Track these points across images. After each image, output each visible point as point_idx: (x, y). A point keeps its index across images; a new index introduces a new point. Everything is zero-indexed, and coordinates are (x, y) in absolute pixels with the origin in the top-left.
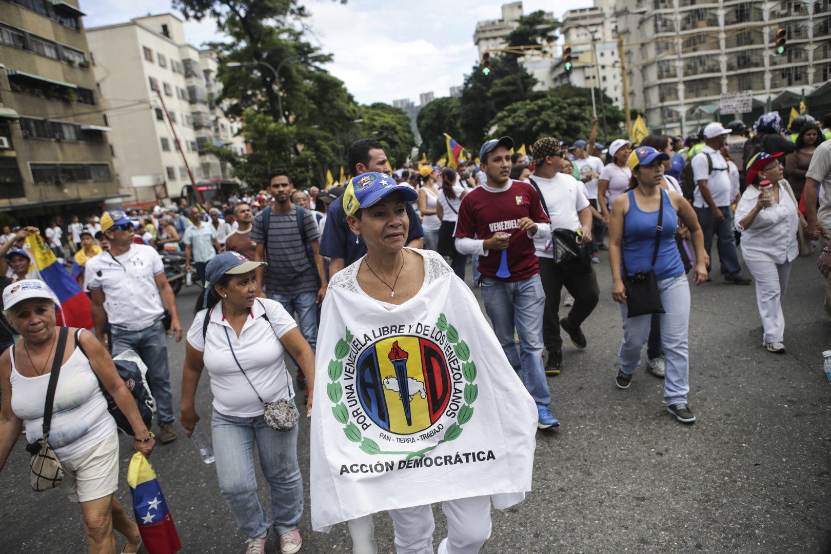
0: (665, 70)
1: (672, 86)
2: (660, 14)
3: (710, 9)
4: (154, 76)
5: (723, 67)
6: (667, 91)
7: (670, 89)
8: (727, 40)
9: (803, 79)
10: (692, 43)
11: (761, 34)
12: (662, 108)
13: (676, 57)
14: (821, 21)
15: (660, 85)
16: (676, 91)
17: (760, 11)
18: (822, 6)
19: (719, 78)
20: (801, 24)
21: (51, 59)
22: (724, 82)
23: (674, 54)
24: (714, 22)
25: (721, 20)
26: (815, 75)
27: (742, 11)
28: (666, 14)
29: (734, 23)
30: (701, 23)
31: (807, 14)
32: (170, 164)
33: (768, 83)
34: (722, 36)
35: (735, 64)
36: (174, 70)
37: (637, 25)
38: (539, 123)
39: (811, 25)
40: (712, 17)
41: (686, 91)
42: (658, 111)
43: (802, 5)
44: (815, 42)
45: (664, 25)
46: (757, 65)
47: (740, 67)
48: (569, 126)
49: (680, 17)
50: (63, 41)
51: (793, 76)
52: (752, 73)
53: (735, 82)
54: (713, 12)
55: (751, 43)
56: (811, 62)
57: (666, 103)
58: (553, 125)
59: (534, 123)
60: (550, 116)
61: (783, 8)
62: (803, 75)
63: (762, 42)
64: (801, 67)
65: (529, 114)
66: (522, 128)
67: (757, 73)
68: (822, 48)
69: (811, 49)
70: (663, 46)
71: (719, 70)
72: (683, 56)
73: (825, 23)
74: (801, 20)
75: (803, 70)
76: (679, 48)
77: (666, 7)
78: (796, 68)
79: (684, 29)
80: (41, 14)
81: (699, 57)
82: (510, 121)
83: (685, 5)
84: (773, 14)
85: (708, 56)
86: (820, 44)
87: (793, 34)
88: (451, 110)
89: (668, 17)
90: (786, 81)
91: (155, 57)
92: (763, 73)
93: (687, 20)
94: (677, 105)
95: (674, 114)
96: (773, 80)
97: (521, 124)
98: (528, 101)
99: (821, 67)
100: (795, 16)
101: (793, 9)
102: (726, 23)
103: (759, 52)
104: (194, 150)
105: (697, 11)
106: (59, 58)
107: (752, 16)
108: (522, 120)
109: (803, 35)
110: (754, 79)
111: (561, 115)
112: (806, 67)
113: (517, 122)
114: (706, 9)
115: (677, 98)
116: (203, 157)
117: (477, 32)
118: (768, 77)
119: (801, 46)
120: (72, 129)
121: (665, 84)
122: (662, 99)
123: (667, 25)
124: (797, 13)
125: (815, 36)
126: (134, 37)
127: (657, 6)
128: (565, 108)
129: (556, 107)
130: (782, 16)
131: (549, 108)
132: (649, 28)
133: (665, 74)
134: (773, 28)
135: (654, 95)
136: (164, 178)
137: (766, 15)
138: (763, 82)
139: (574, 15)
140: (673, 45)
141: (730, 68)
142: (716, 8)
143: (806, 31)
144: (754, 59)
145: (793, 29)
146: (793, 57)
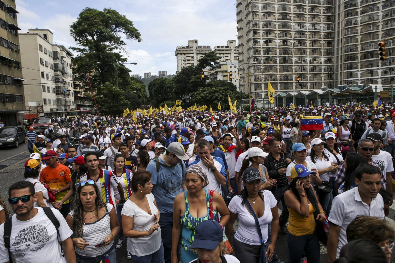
0: (257, 78)
1: (260, 84)
2: (256, 56)
3: (274, 57)
4: (42, 58)
5: (279, 79)
6: (258, 86)
7: (259, 85)
8: (280, 69)
9: (306, 87)
10: (268, 69)
11: (292, 69)
12: (255, 92)
13: (261, 73)
14: (312, 67)
15: (255, 83)
16: (261, 87)
17: (292, 60)
18: (312, 61)
19: (277, 83)
20: (305, 67)
21: (6, 47)
22: (279, 85)
23: (261, 72)
24: (275, 62)
25: (278, 62)
26: (310, 86)
27: (285, 59)
28: (258, 57)
29: (282, 63)
30: (271, 62)
31: (307, 63)
32: (45, 98)
33: (294, 87)
34: (278, 67)
35: (283, 79)
36: (49, 56)
37: (247, 59)
38: (214, 97)
39: (308, 67)
40: (275, 60)
41: (264, 87)
42: (254, 94)
43: (306, 60)
44: (310, 74)
45: (257, 61)
46: (290, 80)
47: (284, 80)
48: (225, 99)
49: (263, 58)
50: (10, 40)
51: (303, 86)
52: (289, 82)
53: (283, 85)
54: (275, 58)
55: (288, 71)
56: (309, 81)
57: (257, 91)
58: (219, 98)
59: (212, 96)
60: (218, 95)
61: (299, 60)
62: (306, 86)
63: (292, 72)
64: (305, 82)
65: (210, 93)
66: (208, 98)
67: (290, 82)
68: (312, 77)
69: (309, 76)
70: (257, 69)
71: (277, 80)
72: (264, 73)
73: (313, 67)
74: (305, 65)
75: (306, 84)
76: (263, 70)
77: (258, 54)
78: (304, 82)
79: (264, 63)
80: (3, 28)
81: (270, 75)
82: (202, 95)
83: (265, 54)
84: (296, 62)
85: (273, 74)
86: (312, 75)
87: (303, 70)
88: (167, 84)
89: (259, 58)
90: (300, 87)
91: (43, 49)
92: (292, 83)
93: (266, 59)
94: (261, 92)
95: (260, 95)
96: (296, 86)
97: (207, 97)
98: (209, 88)
99: (312, 83)
100: (303, 64)
101: (302, 61)
102: (280, 63)
103: (291, 75)
104: (54, 92)
105: (269, 57)
106: (9, 47)
107: (289, 62)
108: (207, 95)
109: (306, 71)
110: (289, 85)
111: (222, 95)
112: (307, 82)
113: (206, 96)
114: (272, 57)
115: (261, 90)
116: (58, 96)
117: (177, 50)
118: (294, 84)
119: (305, 75)
120: (10, 79)
121: (257, 83)
122: (256, 89)
123: (259, 61)
124: (304, 63)
125: (310, 72)
126: (36, 40)
127: (255, 54)
128: (224, 92)
129: (221, 91)
130: (299, 63)
131: (218, 91)
132: (252, 61)
133: (257, 79)
134: (296, 67)
135: (253, 87)
136: (42, 104)
137: (294, 62)
138: (293, 87)
139: (219, 48)
140: (261, 69)
141: (281, 80)
142: (276, 57)
143: (307, 70)
144: (289, 77)
145: (303, 68)
146: (303, 78)
